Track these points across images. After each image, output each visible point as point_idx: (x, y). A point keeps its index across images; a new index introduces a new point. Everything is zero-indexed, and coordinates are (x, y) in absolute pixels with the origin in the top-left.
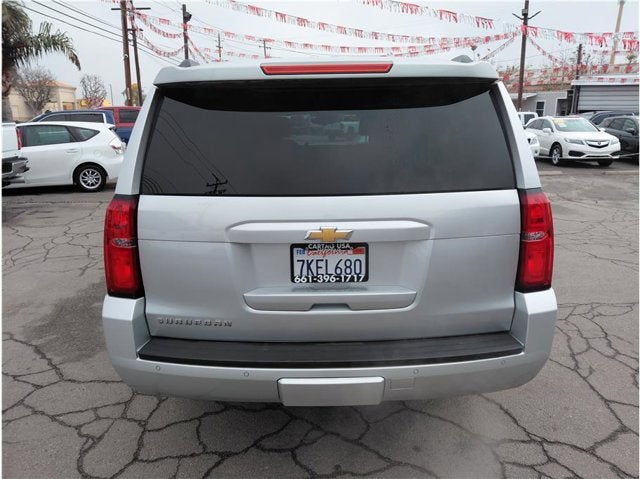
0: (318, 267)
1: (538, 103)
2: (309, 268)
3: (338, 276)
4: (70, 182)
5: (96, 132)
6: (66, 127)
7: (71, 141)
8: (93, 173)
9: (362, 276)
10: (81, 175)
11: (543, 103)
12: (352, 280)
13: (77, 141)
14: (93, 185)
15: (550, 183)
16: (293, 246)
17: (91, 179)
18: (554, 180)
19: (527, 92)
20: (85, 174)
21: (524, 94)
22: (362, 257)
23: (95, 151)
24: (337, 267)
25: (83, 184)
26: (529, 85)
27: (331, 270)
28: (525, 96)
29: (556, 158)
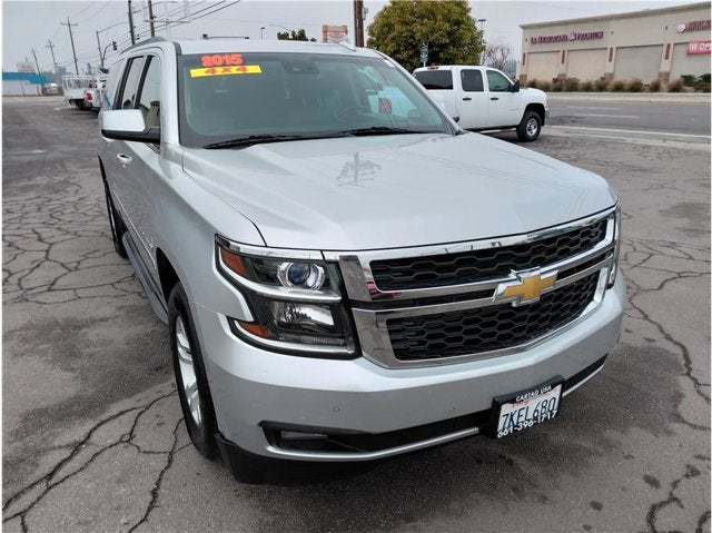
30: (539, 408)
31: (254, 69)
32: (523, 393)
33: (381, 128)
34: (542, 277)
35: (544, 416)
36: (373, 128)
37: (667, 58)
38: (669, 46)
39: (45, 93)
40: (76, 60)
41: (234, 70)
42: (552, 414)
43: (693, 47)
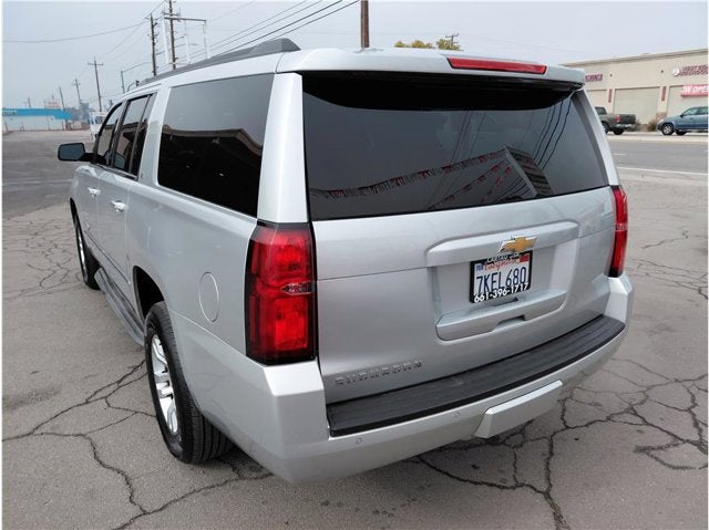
0: (493, 282)
2: (486, 284)
3: (509, 288)
9: (527, 284)
12: (519, 290)
16: (472, 264)
22: (526, 264)
24: (508, 279)
27: (503, 284)
37: (663, 99)
38: (665, 88)
39: (68, 128)
40: (100, 97)
43: (687, 90)
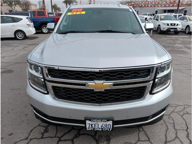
1: (185, 11)
4: (13, 36)
5: (21, 19)
6: (11, 17)
7: (13, 22)
8: (21, 33)
10: (17, 34)
11: (187, 11)
13: (15, 22)
14: (21, 38)
15: (183, 41)
17: (20, 36)
18: (185, 40)
19: (181, 7)
20: (18, 34)
21: (179, 8)
23: (21, 26)
25: (18, 37)
26: (182, 4)
28: (180, 8)
29: (187, 31)
30: (104, 126)
31: (84, 13)
32: (95, 119)
33: (110, 31)
34: (104, 84)
35: (106, 129)
36: (107, 30)
41: (78, 13)
42: (109, 130)
